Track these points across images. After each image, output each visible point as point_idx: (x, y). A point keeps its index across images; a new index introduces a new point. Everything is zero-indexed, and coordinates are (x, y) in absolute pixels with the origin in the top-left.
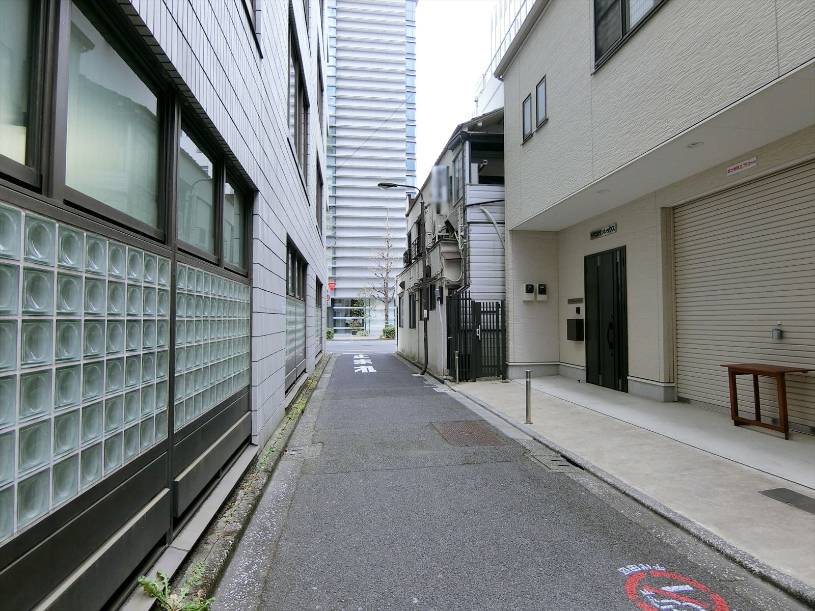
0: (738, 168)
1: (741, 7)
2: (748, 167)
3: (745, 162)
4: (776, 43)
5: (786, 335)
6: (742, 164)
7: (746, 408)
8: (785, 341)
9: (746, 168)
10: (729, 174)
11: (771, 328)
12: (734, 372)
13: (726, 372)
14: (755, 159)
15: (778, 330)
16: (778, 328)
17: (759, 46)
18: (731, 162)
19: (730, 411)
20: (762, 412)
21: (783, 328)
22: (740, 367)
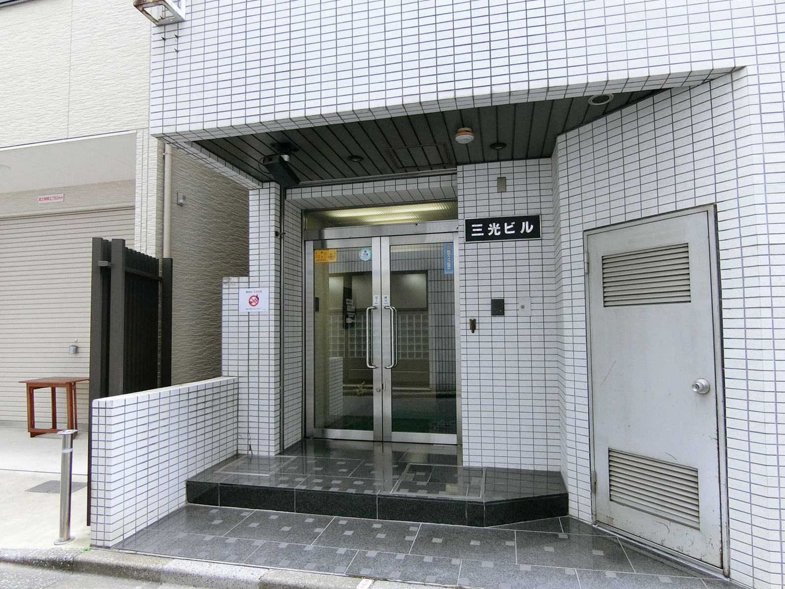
0: (48, 199)
1: (44, 64)
2: (57, 201)
3: (54, 195)
4: (67, 110)
5: (80, 350)
6: (52, 196)
7: (43, 419)
8: (79, 355)
9: (54, 201)
10: (40, 202)
11: (67, 345)
12: (32, 387)
13: (24, 388)
14: (62, 195)
15: (75, 346)
16: (75, 344)
17: (55, 105)
18: (43, 192)
19: (26, 424)
20: (58, 420)
21: (78, 345)
22: (39, 381)
